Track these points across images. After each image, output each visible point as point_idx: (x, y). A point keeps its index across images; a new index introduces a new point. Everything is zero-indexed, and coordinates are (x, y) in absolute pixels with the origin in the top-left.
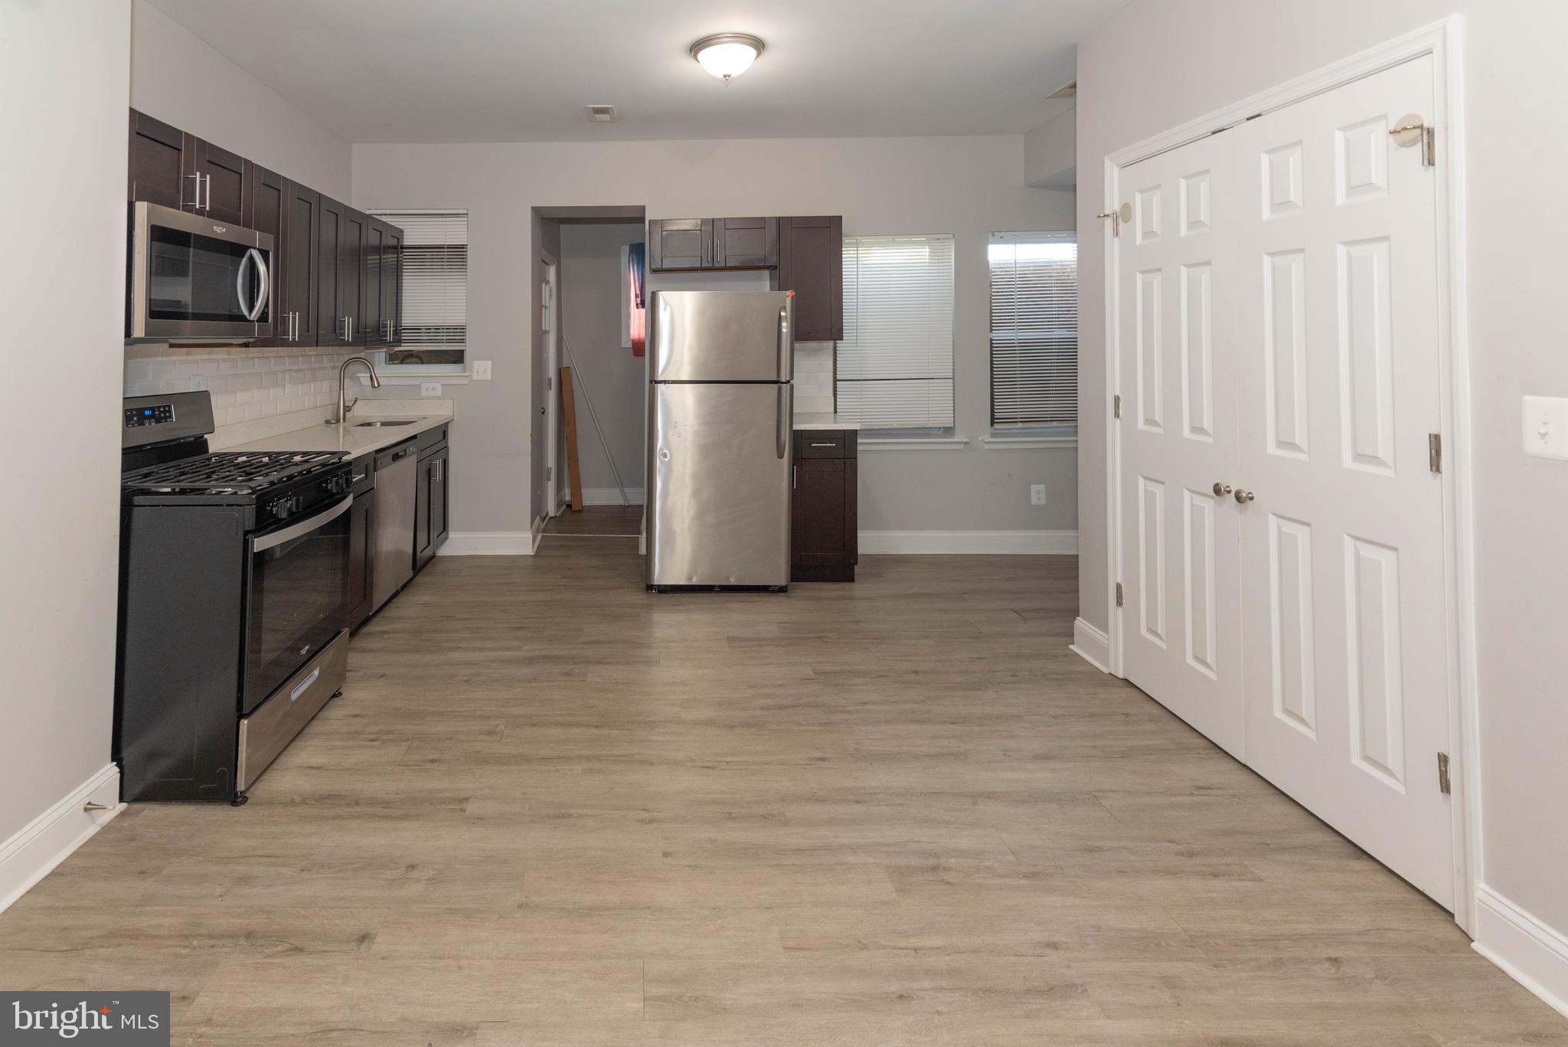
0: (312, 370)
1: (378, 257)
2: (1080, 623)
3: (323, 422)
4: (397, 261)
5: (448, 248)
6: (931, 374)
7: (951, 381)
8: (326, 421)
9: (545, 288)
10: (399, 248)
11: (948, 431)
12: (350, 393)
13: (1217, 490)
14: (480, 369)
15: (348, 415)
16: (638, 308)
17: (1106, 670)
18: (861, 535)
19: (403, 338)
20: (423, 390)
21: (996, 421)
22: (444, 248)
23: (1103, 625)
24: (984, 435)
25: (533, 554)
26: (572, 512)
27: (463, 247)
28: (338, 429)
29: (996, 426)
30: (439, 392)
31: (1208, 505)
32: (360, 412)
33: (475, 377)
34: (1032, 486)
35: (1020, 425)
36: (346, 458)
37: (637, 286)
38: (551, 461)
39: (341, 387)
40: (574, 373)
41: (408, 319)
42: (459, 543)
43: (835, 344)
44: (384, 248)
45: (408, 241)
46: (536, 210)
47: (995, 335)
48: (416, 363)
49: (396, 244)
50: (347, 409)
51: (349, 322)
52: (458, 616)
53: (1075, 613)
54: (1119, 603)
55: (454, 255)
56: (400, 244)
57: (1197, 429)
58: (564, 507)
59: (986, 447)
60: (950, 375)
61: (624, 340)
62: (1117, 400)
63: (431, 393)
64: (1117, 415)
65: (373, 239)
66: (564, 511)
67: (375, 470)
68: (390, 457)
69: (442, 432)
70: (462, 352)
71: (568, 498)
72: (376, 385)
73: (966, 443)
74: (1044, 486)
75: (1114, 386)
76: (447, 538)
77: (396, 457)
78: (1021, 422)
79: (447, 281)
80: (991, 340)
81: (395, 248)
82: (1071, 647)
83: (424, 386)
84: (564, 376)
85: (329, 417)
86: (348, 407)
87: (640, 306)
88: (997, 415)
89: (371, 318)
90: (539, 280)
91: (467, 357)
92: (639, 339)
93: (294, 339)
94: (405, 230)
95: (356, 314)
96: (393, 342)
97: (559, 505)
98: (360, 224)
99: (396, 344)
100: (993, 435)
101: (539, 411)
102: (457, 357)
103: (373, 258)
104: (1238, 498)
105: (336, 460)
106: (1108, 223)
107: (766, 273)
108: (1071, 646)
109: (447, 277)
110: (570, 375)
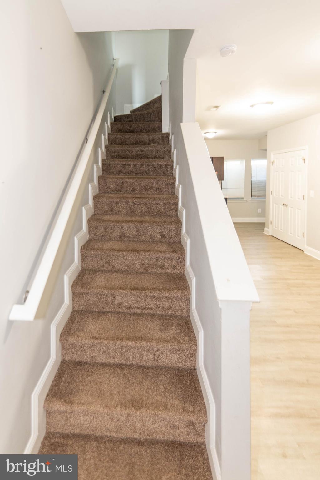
6: (240, 187)
7: (244, 188)
11: (243, 198)
13: (284, 204)
17: (269, 235)
23: (269, 228)
24: (250, 199)
29: (252, 197)
31: (282, 207)
35: (257, 197)
47: (252, 179)
53: (265, 227)
54: (271, 223)
57: (282, 196)
59: (250, 201)
62: (272, 192)
64: (272, 194)
73: (246, 201)
74: (261, 209)
75: (271, 190)
82: (264, 233)
88: (252, 195)
104: (286, 205)
106: (271, 163)
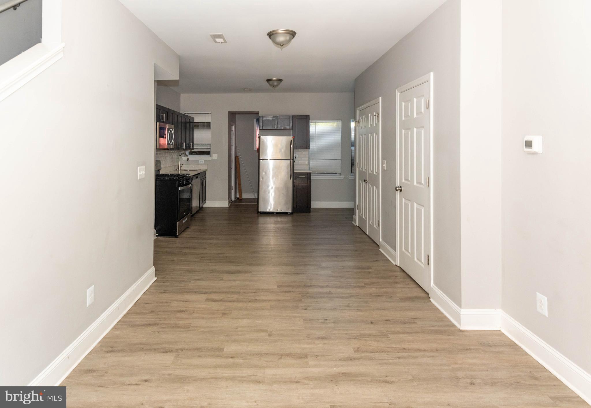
1: (188, 124)
4: (193, 126)
6: (335, 159)
8: (176, 170)
9: (232, 133)
10: (193, 122)
12: (181, 162)
14: (215, 156)
18: (312, 203)
20: (199, 161)
24: (349, 175)
25: (228, 208)
26: (239, 200)
27: (209, 122)
28: (179, 172)
29: (352, 173)
30: (204, 162)
32: (184, 168)
33: (213, 158)
36: (190, 175)
38: (233, 184)
39: (179, 161)
40: (240, 158)
41: (195, 142)
42: (209, 204)
43: (309, 150)
45: (195, 121)
46: (229, 112)
48: (196, 154)
50: (181, 167)
51: (184, 143)
55: (207, 125)
58: (237, 199)
59: (349, 179)
60: (340, 159)
61: (254, 148)
63: (201, 163)
65: (188, 121)
66: (237, 200)
67: (193, 180)
68: (195, 177)
69: (204, 173)
70: (209, 152)
71: (238, 196)
72: (189, 161)
73: (344, 177)
76: (206, 202)
77: (197, 178)
79: (206, 131)
80: (351, 149)
84: (237, 159)
85: (177, 168)
88: (352, 170)
89: (188, 142)
90: (230, 130)
91: (211, 153)
93: (175, 148)
94: (194, 118)
95: (185, 141)
97: (235, 197)
101: (230, 168)
102: (208, 153)
105: (188, 175)
110: (239, 159)
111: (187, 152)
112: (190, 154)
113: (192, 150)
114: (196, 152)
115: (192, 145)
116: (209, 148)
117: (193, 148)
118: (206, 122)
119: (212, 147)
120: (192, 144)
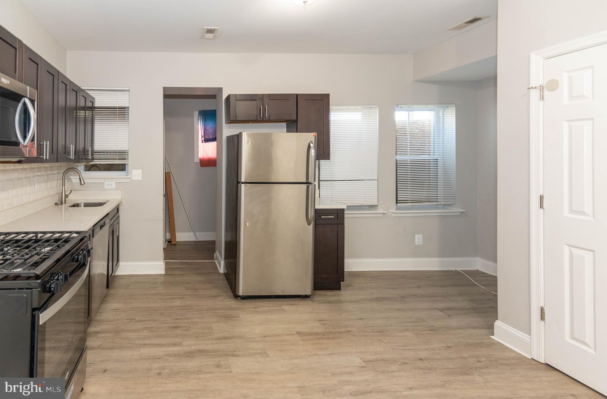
0: (48, 175)
1: (84, 112)
2: (498, 324)
3: (54, 204)
4: (92, 115)
5: (118, 108)
6: (367, 178)
7: (377, 181)
8: (55, 203)
10: (92, 108)
11: (372, 207)
12: (68, 186)
14: (136, 174)
15: (67, 199)
16: (202, 142)
17: (529, 357)
19: (95, 157)
20: (106, 185)
21: (398, 202)
22: (117, 108)
23: (525, 329)
24: (393, 209)
25: (164, 273)
27: (124, 108)
28: (62, 208)
29: (399, 205)
30: (114, 186)
32: (73, 198)
33: (134, 178)
34: (416, 235)
35: (410, 204)
37: (202, 130)
39: (63, 184)
41: (98, 147)
43: (319, 161)
44: (87, 108)
45: (97, 105)
46: (165, 89)
47: (399, 157)
49: (91, 106)
50: (66, 196)
51: (72, 148)
52: (137, 319)
54: (543, 318)
55: (122, 112)
56: (94, 106)
58: (167, 242)
59: (394, 215)
60: (376, 178)
61: (196, 159)
63: (110, 187)
66: (167, 245)
67: (93, 237)
68: (99, 227)
69: (117, 211)
70: (124, 165)
71: (168, 238)
72: (83, 183)
73: (384, 213)
74: (421, 235)
75: (539, 189)
76: (119, 265)
77: (102, 227)
78: (411, 202)
79: (118, 126)
80: (396, 160)
81: (91, 108)
83: (106, 183)
84: (167, 177)
85: (57, 202)
86: (67, 195)
87: (203, 141)
88: (399, 199)
89: (81, 146)
91: (129, 168)
92: (203, 158)
93: (46, 158)
94: (95, 98)
95: (75, 144)
96: (91, 159)
97: (165, 241)
98: (77, 92)
99: (92, 161)
100: (397, 209)
102: (122, 168)
103: (82, 113)
107: (285, 124)
108: (492, 337)
109: (118, 124)
111: (81, 167)
112: (86, 171)
113: (91, 163)
114: (98, 166)
115: (90, 153)
116: (124, 159)
117: (93, 159)
118: (120, 108)
119: (130, 156)
120: (90, 149)
